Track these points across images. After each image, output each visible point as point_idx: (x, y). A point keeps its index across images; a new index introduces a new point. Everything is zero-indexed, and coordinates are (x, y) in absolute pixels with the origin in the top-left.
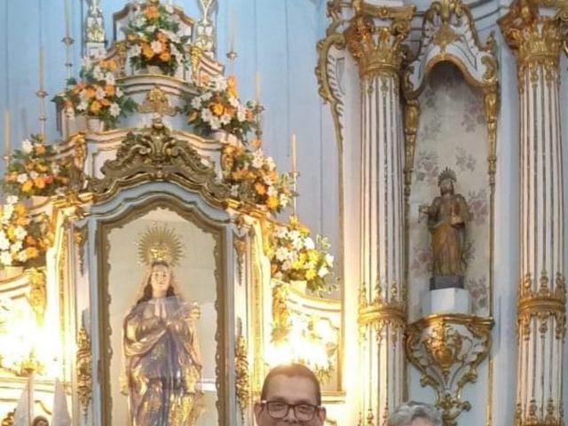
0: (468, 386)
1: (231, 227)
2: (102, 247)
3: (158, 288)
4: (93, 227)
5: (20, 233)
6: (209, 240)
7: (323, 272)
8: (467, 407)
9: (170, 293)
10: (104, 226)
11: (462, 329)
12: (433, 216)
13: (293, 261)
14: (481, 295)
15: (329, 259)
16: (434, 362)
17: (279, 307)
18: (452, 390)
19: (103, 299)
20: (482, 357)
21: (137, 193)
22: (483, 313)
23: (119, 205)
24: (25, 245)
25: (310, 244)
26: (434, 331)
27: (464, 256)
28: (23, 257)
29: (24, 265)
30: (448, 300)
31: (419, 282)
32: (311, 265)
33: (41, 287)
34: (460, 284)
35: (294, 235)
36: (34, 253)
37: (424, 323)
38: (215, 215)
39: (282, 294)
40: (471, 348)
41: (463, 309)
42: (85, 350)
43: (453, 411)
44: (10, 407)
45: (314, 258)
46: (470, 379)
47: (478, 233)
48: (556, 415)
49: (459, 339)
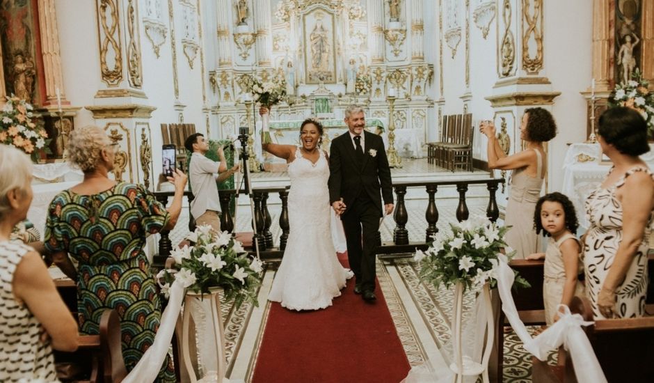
0: (401, 46)
1: (336, 13)
2: (304, 20)
3: (319, 27)
4: (302, 15)
5: (283, 11)
6: (331, 16)
7: (363, 15)
8: (401, 51)
9: (322, 27)
10: (304, 15)
11: (397, 33)
12: (390, 2)
13: (355, 13)
14: (404, 23)
15: (365, 11)
16: (391, 40)
17: (351, 27)
18: (397, 47)
19: (304, 31)
20: (404, 38)
21: (312, 7)
22: (404, 28)
23: (308, 9)
24: (285, 14)
25: (360, 8)
26: (390, 33)
27: (398, 13)
28: (284, 17)
29: (285, 20)
30: (394, 25)
32: (360, 14)
33: (289, 27)
34: (398, 20)
35: (355, 6)
36: (287, 16)
37: (387, 31)
38: (332, 10)
39: (351, 23)
40: (401, 36)
41: (398, 28)
42: (301, 45)
43: (398, 52)
44: (282, 58)
45: (361, 12)
46: (401, 44)
48: (421, 55)
49: (397, 35)
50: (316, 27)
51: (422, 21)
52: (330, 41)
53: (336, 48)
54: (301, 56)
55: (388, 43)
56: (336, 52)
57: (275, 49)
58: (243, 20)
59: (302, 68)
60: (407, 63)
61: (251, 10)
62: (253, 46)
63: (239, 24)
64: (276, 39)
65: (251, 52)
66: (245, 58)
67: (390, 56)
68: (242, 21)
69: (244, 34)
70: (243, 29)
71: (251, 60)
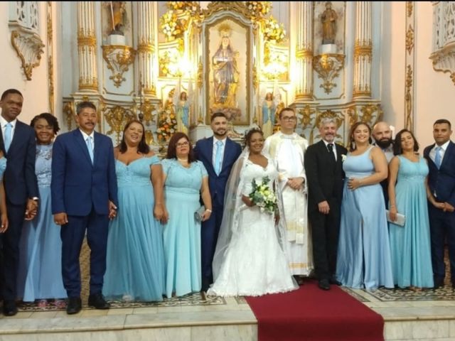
0: (335, 78)
1: (252, 26)
2: (207, 33)
3: (225, 46)
4: (204, 27)
5: (174, 24)
6: (245, 30)
7: (282, 36)
8: (335, 85)
9: (229, 48)
10: (208, 26)
11: (334, 59)
12: (323, 18)
13: (271, 33)
14: (341, 46)
15: (284, 32)
16: (323, 70)
17: (267, 50)
18: (329, 80)
19: (207, 51)
20: (341, 68)
21: (219, 14)
22: (341, 53)
23: (213, 19)
24: (176, 29)
25: (277, 26)
26: (323, 59)
27: (334, 32)
28: (175, 33)
29: (176, 36)
30: (328, 48)
31: (318, 41)
32: (278, 34)
33: (182, 45)
34: (333, 42)
35: (271, 23)
36: (179, 31)
37: (319, 57)
38: (247, 22)
39: (267, 45)
40: (337, 65)
41: (334, 52)
42: (201, 69)
43: (330, 87)
44: (172, 88)
45: (279, 32)
46: (336, 75)
47: (340, 24)
48: (369, 90)
49: (332, 62)
50: (221, 47)
51: (371, 44)
52: (242, 67)
53: (251, 76)
54: (200, 85)
55: (316, 74)
56: (251, 81)
57: (161, 74)
58: (117, 27)
59: (201, 102)
60: (344, 101)
61: (129, 16)
62: (130, 67)
63: (111, 32)
64: (163, 62)
65: (128, 75)
66: (118, 84)
67: (320, 93)
68: (117, 30)
69: (119, 47)
70: (118, 40)
71: (127, 87)
